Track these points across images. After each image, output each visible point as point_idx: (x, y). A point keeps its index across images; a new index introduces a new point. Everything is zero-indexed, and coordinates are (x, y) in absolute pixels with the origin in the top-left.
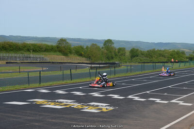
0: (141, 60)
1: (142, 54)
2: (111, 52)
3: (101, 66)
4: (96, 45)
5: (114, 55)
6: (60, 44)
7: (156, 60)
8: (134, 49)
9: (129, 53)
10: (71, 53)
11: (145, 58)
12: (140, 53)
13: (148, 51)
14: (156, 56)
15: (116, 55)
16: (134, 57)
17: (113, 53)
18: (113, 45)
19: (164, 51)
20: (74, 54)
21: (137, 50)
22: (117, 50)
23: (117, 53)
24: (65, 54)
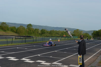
0: (46, 36)
1: (47, 32)
2: (31, 31)
3: (21, 37)
4: (22, 26)
5: (32, 32)
6: (2, 25)
7: (54, 36)
8: (43, 29)
9: (40, 32)
10: (8, 30)
11: (48, 35)
12: (46, 32)
13: (50, 31)
14: (54, 34)
15: (33, 32)
16: (43, 33)
17: (32, 31)
18: (32, 27)
19: (58, 31)
20: (10, 31)
21: (45, 30)
22: (34, 30)
23: (34, 31)
24: (5, 31)
